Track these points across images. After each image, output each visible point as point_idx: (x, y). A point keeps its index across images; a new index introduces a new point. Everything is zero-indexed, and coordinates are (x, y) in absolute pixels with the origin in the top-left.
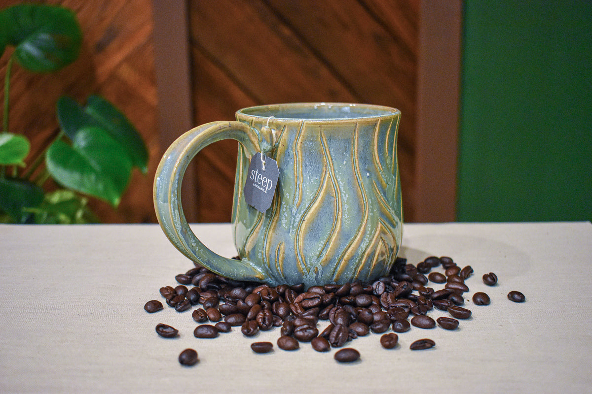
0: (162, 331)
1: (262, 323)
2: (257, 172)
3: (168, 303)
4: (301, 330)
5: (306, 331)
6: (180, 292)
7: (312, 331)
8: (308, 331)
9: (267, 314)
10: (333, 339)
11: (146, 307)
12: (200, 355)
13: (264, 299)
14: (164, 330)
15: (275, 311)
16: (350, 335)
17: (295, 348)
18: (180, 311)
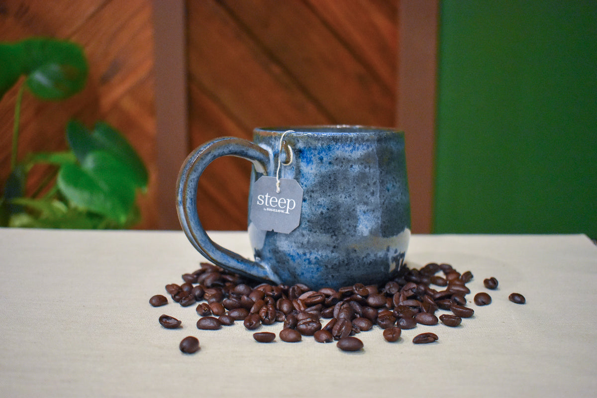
0: (166, 322)
1: (264, 317)
2: (267, 196)
3: (174, 298)
4: (304, 323)
5: (309, 325)
6: (186, 289)
7: (315, 325)
8: (311, 324)
9: (271, 309)
10: (335, 332)
11: (151, 301)
12: (201, 343)
13: (268, 296)
14: (167, 321)
15: (278, 307)
16: (354, 329)
17: (297, 340)
18: (184, 305)
